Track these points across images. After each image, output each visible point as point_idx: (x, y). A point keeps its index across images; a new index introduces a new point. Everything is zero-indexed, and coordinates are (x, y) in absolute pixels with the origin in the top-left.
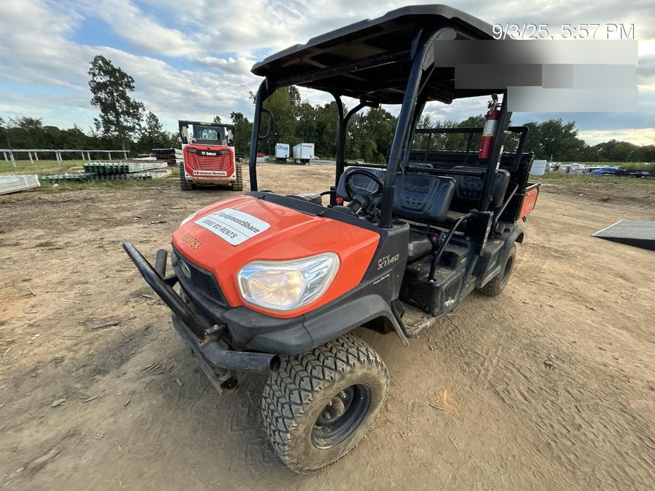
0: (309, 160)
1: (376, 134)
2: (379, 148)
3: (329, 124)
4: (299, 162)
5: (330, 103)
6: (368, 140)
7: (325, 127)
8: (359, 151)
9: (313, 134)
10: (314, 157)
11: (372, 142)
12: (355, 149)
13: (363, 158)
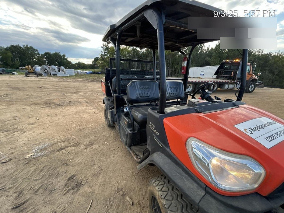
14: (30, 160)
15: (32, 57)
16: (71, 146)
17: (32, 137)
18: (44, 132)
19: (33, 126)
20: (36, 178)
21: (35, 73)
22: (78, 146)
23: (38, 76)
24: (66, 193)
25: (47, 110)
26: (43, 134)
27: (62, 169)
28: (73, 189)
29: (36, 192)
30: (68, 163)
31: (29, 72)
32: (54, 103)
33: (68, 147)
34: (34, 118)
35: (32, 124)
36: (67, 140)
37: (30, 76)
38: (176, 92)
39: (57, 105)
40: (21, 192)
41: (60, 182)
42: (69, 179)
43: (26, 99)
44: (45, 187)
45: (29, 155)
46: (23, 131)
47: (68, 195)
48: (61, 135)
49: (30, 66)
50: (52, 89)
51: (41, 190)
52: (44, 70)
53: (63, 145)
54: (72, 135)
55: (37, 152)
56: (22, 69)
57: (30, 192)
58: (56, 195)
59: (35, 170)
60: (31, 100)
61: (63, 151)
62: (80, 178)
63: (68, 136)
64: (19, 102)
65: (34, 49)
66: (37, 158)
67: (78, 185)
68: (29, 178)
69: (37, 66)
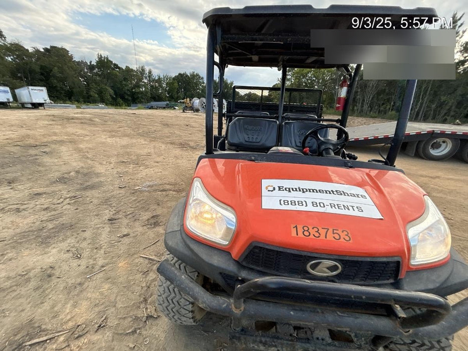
0: (43, 104)
1: (109, 81)
2: (116, 93)
3: (56, 68)
4: (30, 106)
5: (49, 47)
6: (103, 86)
7: (51, 71)
8: (97, 96)
9: (38, 76)
10: (48, 101)
11: (107, 87)
12: (92, 93)
13: (103, 102)
14: (136, 191)
15: (197, 87)
16: (174, 191)
17: (150, 173)
18: (161, 172)
19: (157, 164)
20: (133, 206)
21: (192, 109)
22: (180, 193)
23: (194, 112)
24: (144, 226)
25: (178, 152)
26: (160, 173)
27: (153, 207)
28: (151, 225)
29: (126, 216)
30: (161, 204)
31: (186, 107)
32: (189, 144)
33: (171, 190)
34: (162, 157)
35: (157, 162)
36: (175, 184)
37: (187, 111)
38: (310, 141)
39: (190, 147)
40: (118, 212)
41: (146, 216)
42: (153, 217)
43: (168, 137)
44: (134, 214)
45: (138, 188)
46: (147, 167)
47: (145, 227)
48: (172, 178)
49: (188, 99)
50: (197, 129)
51: (131, 216)
52: (202, 105)
53: (168, 187)
54: (183, 181)
55: (145, 187)
56: (180, 102)
57: (123, 214)
58: (137, 224)
59: (135, 201)
60: (171, 139)
61: (164, 193)
62: (161, 219)
63: (178, 180)
64: (160, 139)
65: (200, 77)
66: (141, 192)
67: (156, 224)
68: (129, 204)
69: (196, 98)
